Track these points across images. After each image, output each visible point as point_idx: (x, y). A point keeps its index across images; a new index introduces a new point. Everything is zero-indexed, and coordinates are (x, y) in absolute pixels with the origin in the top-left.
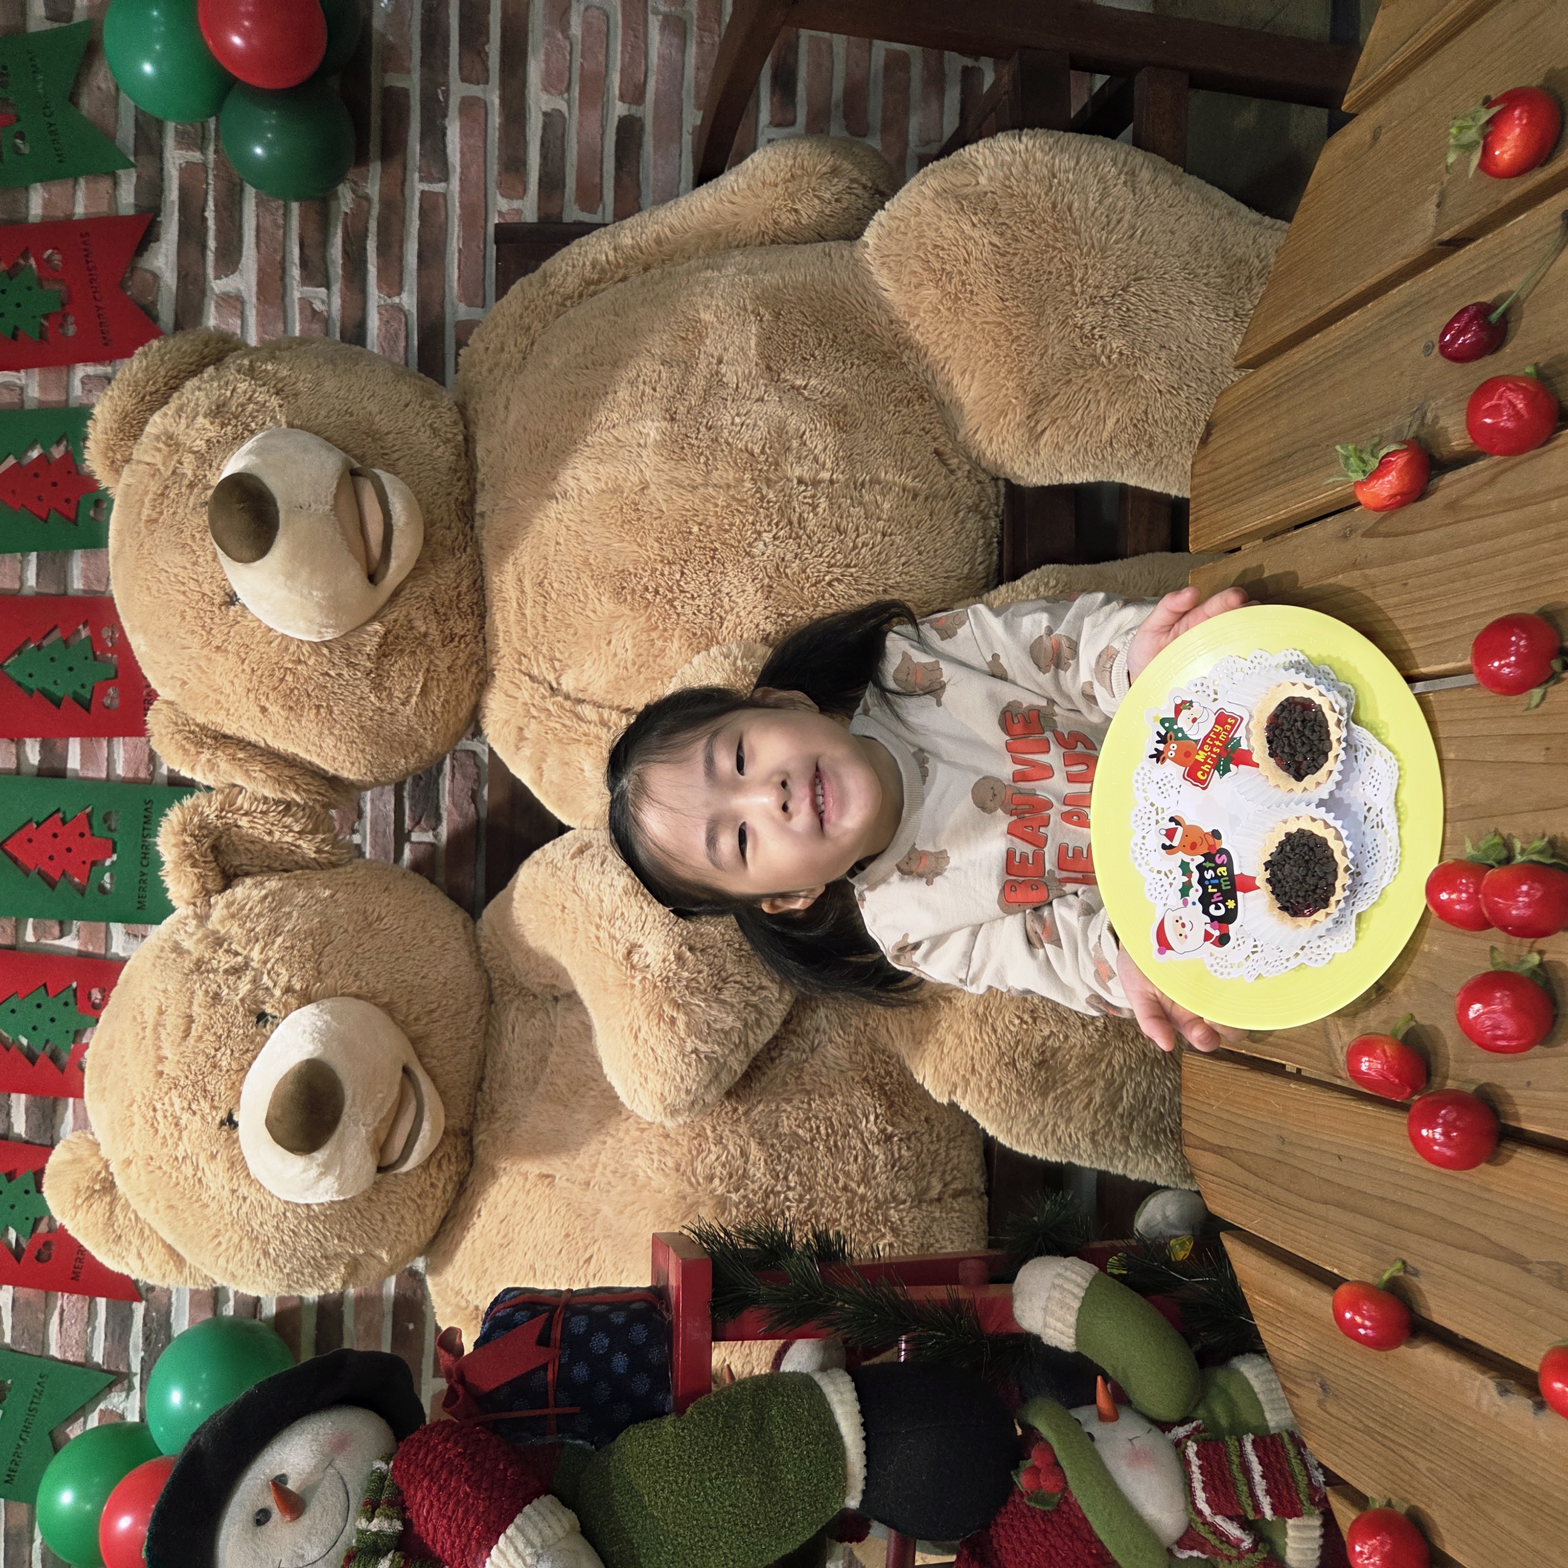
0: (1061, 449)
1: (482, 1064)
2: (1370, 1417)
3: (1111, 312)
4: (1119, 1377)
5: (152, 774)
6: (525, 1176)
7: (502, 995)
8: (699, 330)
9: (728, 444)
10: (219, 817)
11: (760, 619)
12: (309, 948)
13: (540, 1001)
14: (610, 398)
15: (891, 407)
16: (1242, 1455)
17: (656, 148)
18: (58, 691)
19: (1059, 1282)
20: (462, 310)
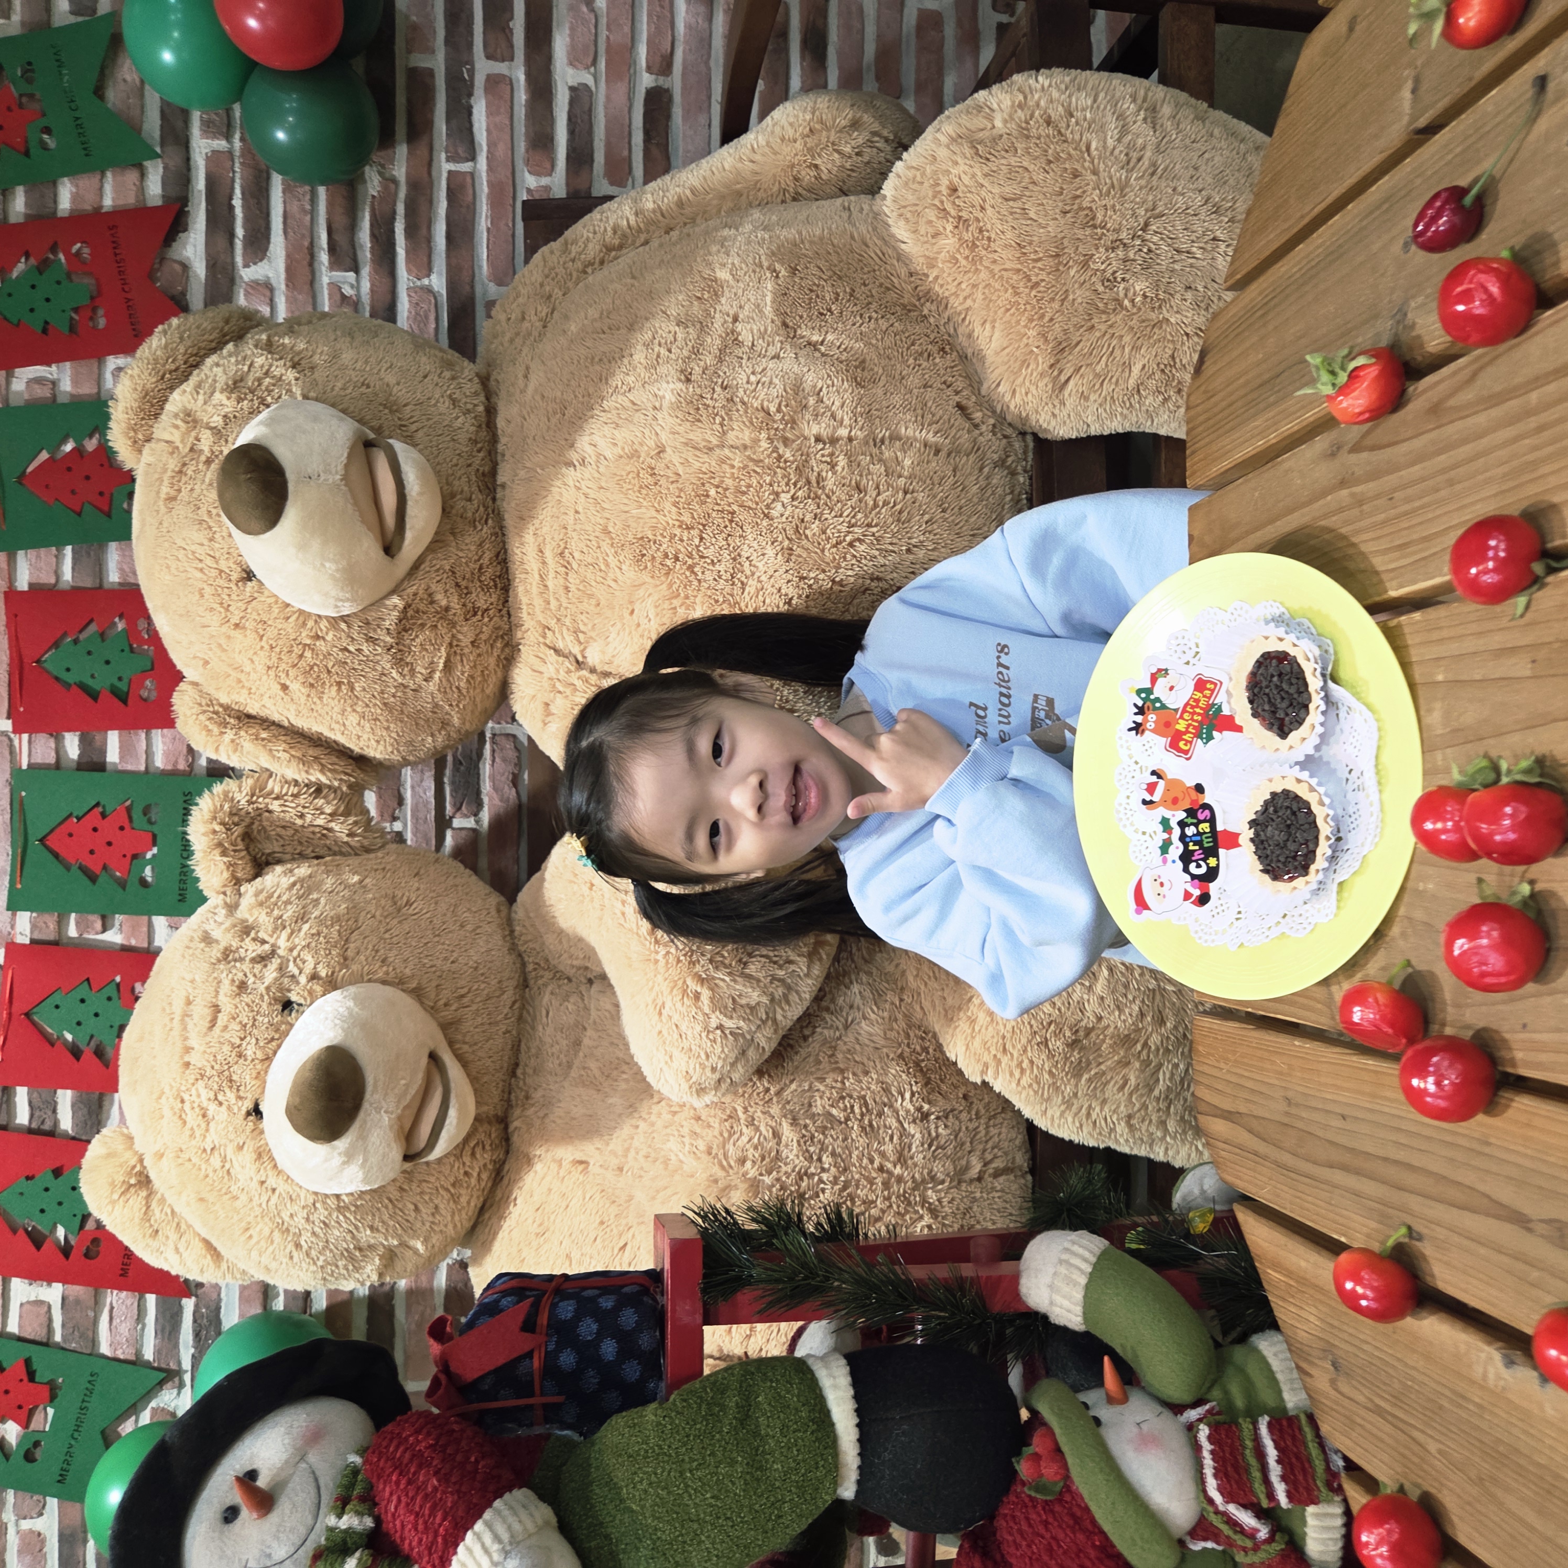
0: (1087, 399)
1: (516, 1048)
2: (1381, 1397)
4: (1128, 1356)
5: (191, 766)
6: (560, 1163)
7: (537, 978)
8: (715, 289)
9: (744, 403)
10: (250, 802)
11: (781, 583)
12: (335, 935)
13: (574, 984)
14: (626, 361)
15: (911, 361)
16: (1257, 1439)
17: (685, 118)
18: (95, 685)
19: (1065, 1256)
20: (493, 289)
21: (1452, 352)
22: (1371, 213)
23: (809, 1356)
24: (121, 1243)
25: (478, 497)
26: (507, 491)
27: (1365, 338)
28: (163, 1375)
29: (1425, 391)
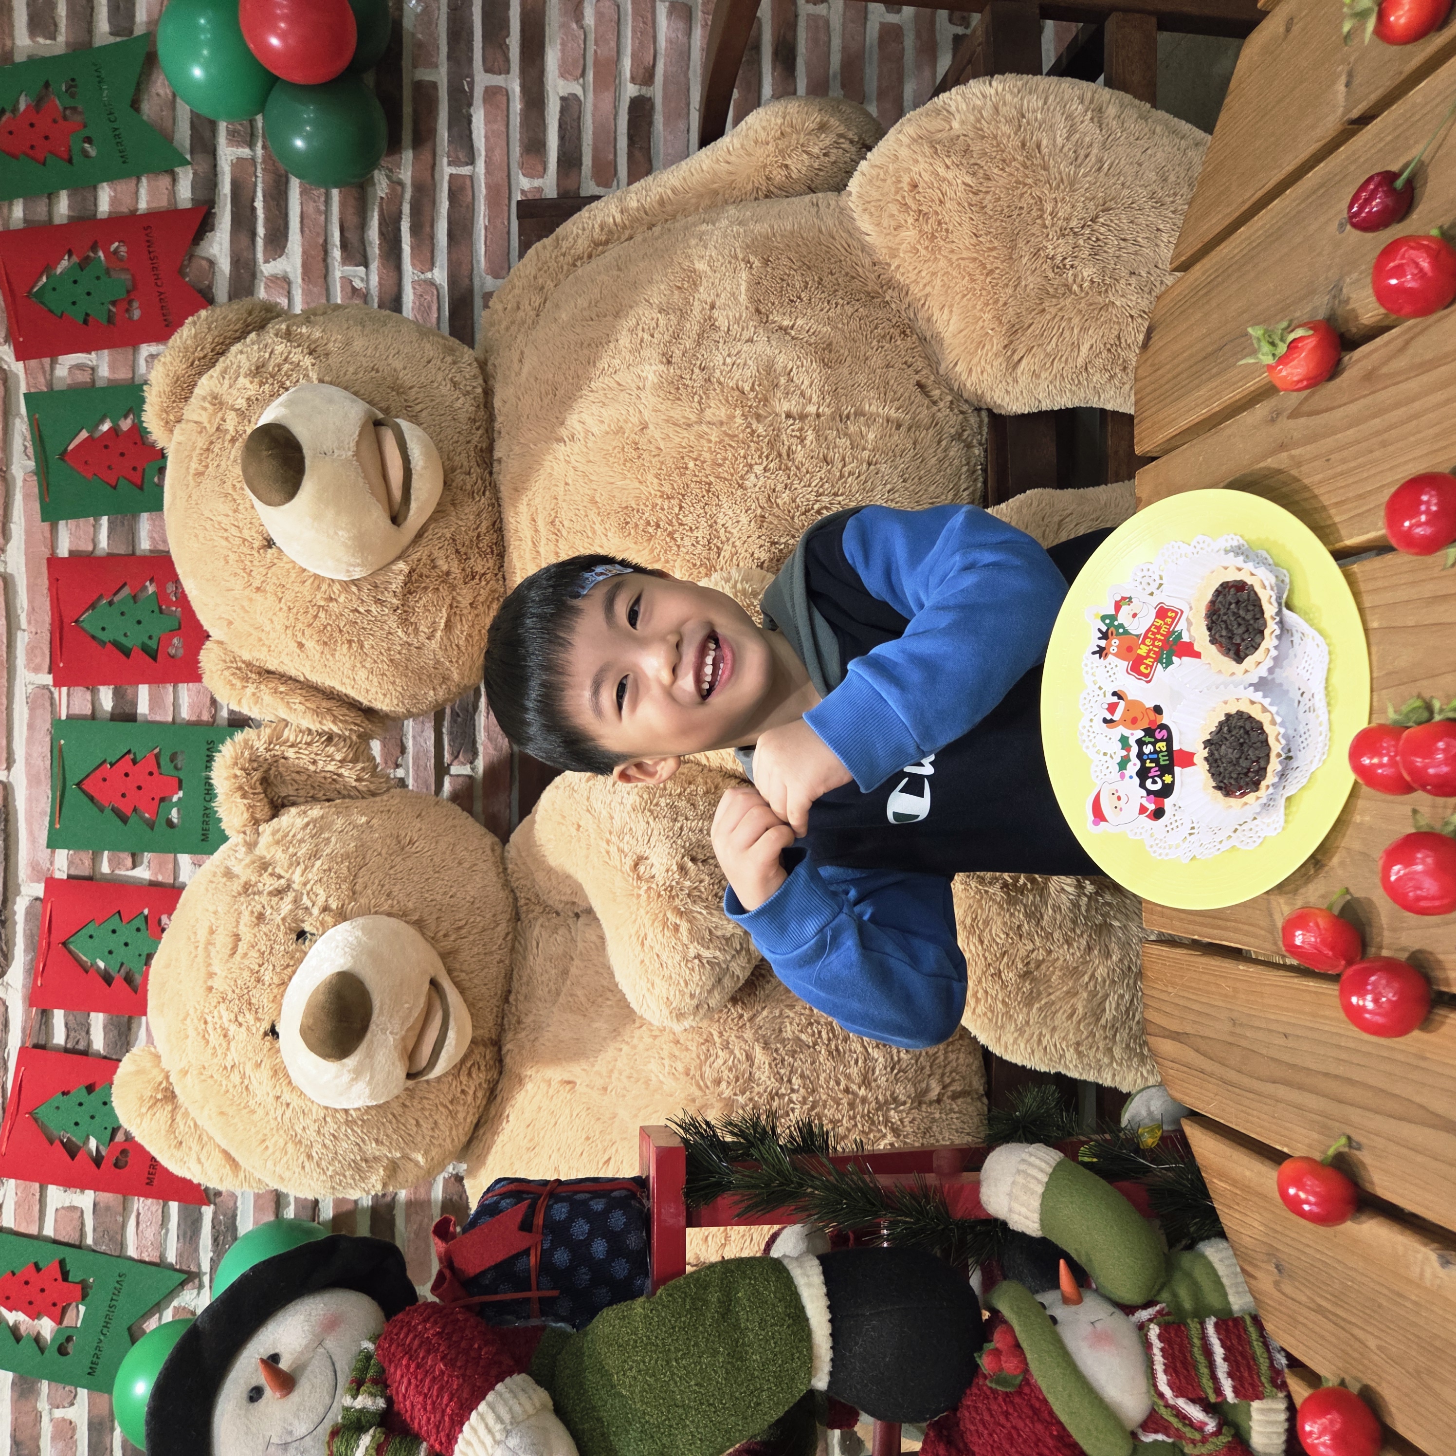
0: (1038, 377)
1: (509, 977)
2: (1322, 1296)
3: (1081, 242)
4: (1082, 1260)
5: (214, 717)
6: (549, 1083)
7: (528, 912)
8: (693, 279)
9: (720, 383)
10: (268, 750)
11: (754, 548)
12: (345, 871)
13: (561, 918)
14: (612, 345)
15: (875, 343)
16: (1204, 1338)
17: (665, 125)
18: (128, 643)
19: (1023, 1167)
20: (490, 283)
21: (1386, 323)
22: (1308, 197)
23: (785, 1256)
24: (148, 1153)
25: (476, 471)
26: (503, 465)
27: (1303, 312)
28: (184, 1276)
29: (1358, 361)
